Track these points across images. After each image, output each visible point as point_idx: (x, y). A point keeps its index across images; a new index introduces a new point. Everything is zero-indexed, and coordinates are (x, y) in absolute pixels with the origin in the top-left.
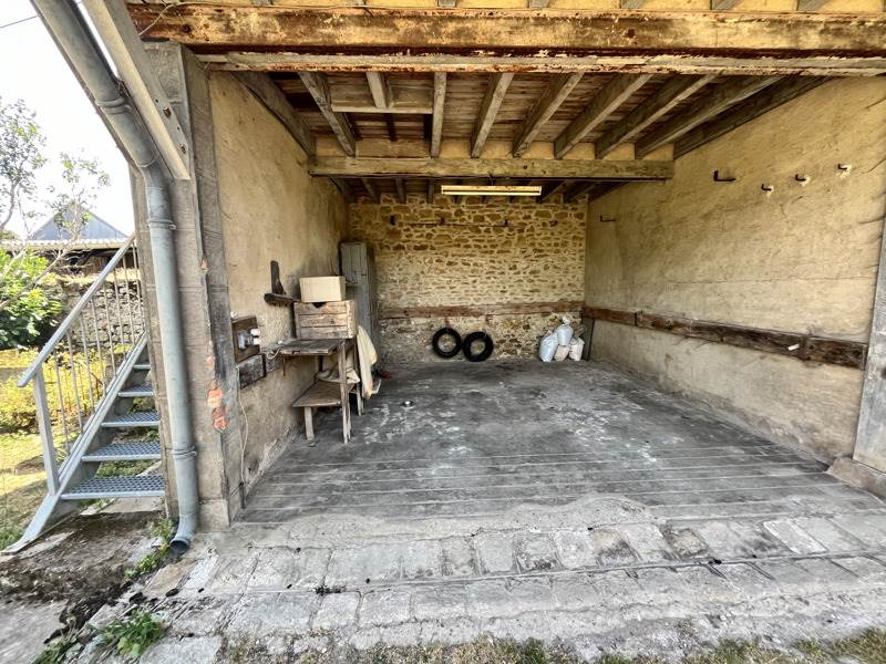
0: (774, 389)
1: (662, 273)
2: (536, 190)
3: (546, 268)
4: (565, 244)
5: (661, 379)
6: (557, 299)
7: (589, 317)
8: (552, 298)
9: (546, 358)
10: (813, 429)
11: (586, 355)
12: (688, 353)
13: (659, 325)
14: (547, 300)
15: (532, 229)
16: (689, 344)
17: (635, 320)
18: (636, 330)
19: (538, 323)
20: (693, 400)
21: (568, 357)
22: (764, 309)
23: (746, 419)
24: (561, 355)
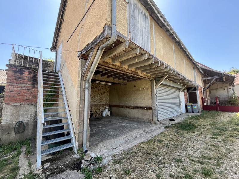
0: (144, 114)
1: (126, 99)
2: (111, 84)
3: (103, 97)
4: (106, 92)
5: (127, 116)
6: (105, 103)
7: (111, 107)
8: (104, 103)
9: (104, 116)
10: (149, 118)
11: (111, 115)
12: (132, 111)
13: (127, 107)
14: (103, 103)
15: (100, 89)
16: (132, 110)
17: (122, 107)
18: (122, 108)
19: (101, 108)
20: (133, 118)
21: (108, 115)
22: (141, 104)
23: (141, 119)
24: (107, 115)
